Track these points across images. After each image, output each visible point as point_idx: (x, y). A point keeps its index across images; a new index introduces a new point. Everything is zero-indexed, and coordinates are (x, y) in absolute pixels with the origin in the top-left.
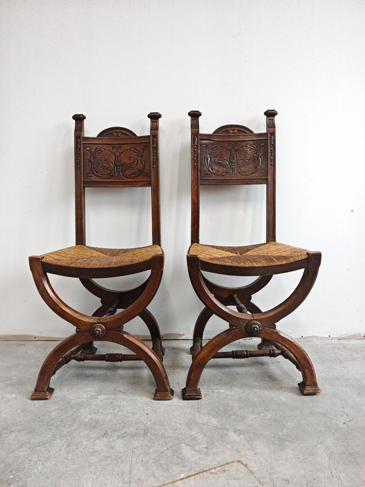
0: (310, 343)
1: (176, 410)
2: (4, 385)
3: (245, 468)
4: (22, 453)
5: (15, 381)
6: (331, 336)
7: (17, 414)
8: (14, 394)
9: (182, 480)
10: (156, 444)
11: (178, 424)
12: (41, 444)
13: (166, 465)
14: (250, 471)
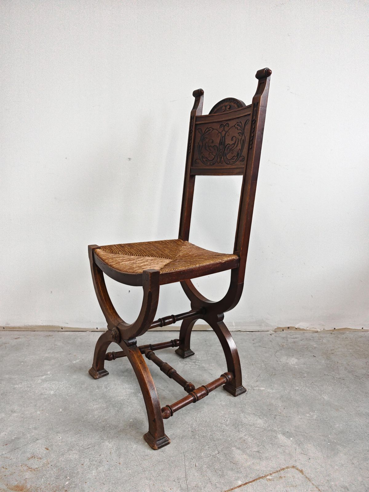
0: (343, 336)
1: (220, 410)
2: (40, 381)
3: (301, 474)
4: (74, 456)
5: (51, 376)
6: (363, 329)
7: (59, 413)
8: (53, 391)
9: (240, 488)
10: (207, 447)
11: (224, 425)
12: (90, 446)
13: (220, 471)
14: (307, 477)
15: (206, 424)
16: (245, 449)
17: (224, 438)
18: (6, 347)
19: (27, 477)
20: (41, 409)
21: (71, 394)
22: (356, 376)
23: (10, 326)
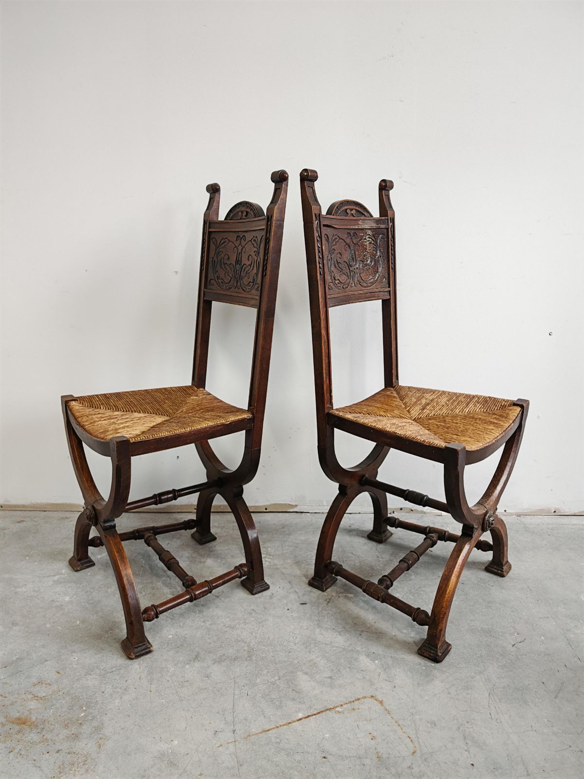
2: (51, 583)
3: (380, 705)
4: (92, 681)
5: (66, 576)
6: (507, 511)
7: (75, 626)
8: (68, 597)
9: (300, 721)
10: (265, 672)
11: (292, 644)
12: (114, 670)
13: (278, 701)
14: (387, 710)
15: (268, 642)
16: (314, 674)
17: (290, 660)
18: (4, 534)
19: (32, 707)
20: (52, 621)
21: (92, 601)
22: (481, 579)
23: (9, 503)
